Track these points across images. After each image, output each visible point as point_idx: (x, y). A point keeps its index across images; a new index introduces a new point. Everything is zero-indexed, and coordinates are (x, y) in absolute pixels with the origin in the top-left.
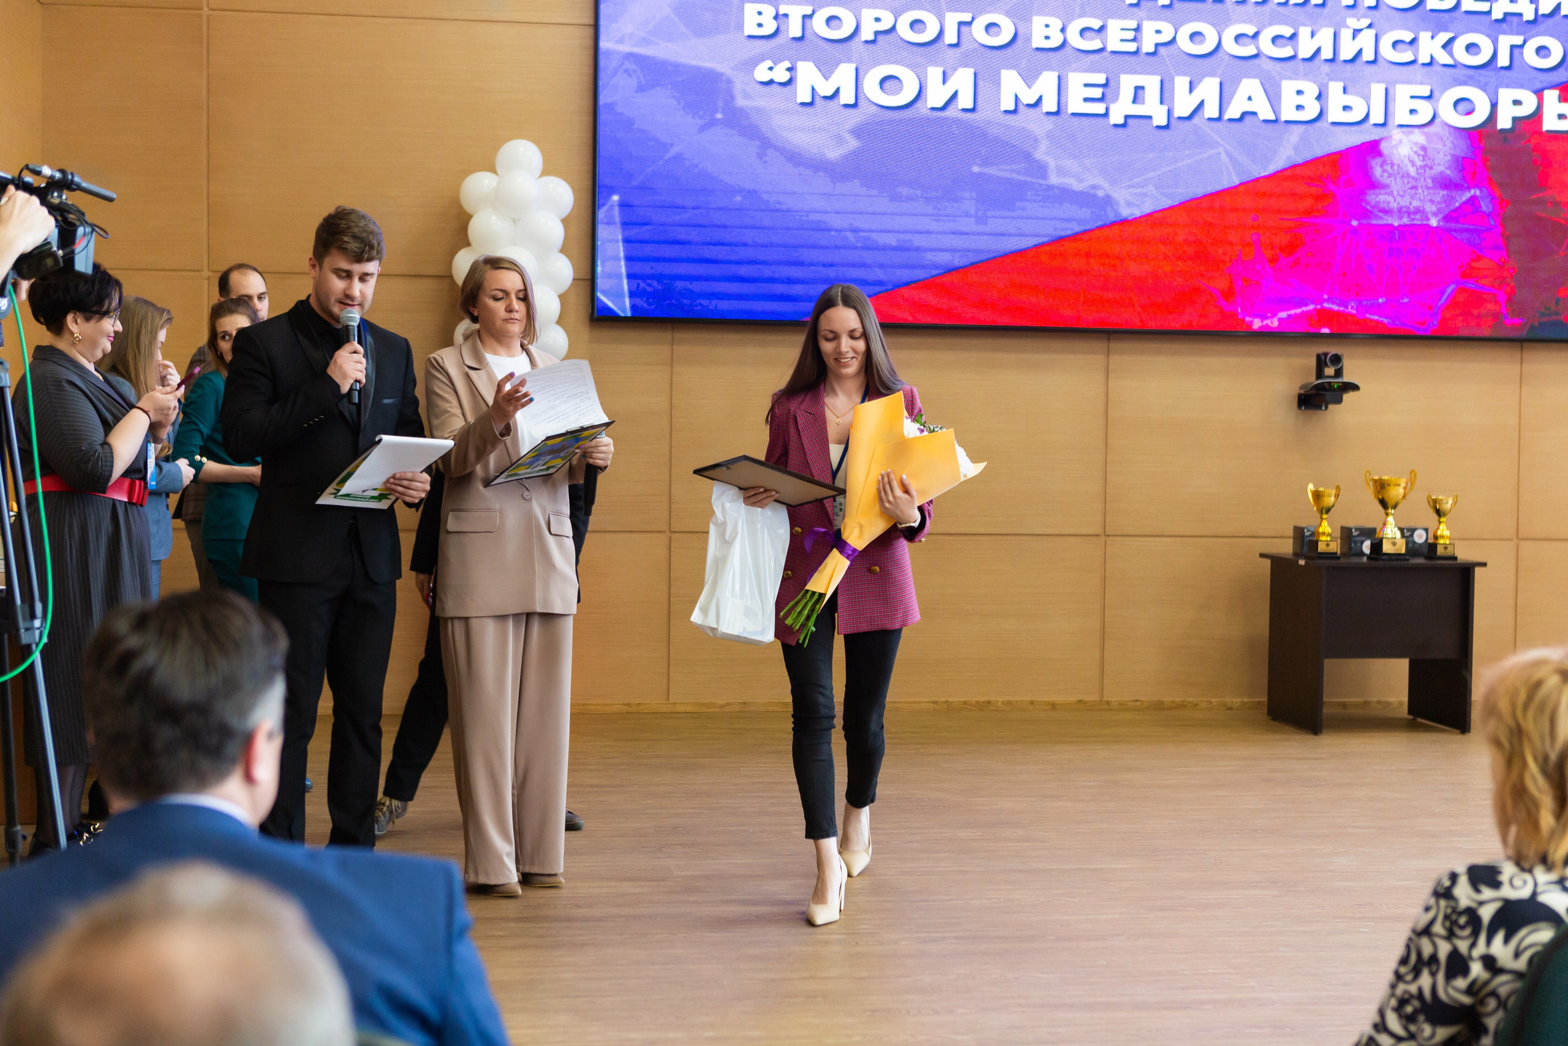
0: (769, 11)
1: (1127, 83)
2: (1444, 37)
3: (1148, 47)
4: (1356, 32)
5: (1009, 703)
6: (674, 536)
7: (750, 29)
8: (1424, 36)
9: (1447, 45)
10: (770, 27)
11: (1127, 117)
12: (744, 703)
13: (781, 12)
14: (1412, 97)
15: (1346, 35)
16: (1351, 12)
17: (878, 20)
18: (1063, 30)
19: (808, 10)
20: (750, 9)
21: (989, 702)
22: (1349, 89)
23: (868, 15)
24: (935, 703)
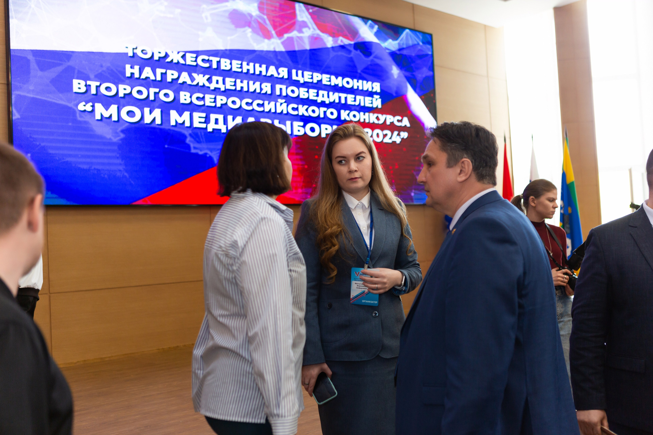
0: (83, 83)
1: (213, 117)
2: (306, 107)
3: (219, 105)
4: (281, 104)
5: (185, 346)
6: (52, 295)
7: (75, 89)
8: (300, 106)
9: (307, 110)
10: (83, 89)
11: (214, 129)
12: (85, 361)
13: (88, 84)
14: (299, 126)
15: (278, 104)
16: (279, 97)
17: (125, 89)
18: (191, 97)
19: (98, 84)
20: (75, 82)
21: (178, 346)
22: (281, 123)
23: (121, 87)
24: (159, 349)
